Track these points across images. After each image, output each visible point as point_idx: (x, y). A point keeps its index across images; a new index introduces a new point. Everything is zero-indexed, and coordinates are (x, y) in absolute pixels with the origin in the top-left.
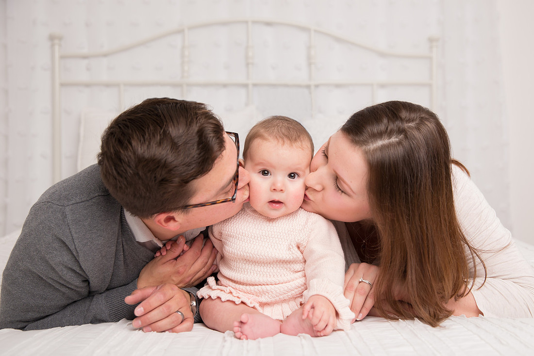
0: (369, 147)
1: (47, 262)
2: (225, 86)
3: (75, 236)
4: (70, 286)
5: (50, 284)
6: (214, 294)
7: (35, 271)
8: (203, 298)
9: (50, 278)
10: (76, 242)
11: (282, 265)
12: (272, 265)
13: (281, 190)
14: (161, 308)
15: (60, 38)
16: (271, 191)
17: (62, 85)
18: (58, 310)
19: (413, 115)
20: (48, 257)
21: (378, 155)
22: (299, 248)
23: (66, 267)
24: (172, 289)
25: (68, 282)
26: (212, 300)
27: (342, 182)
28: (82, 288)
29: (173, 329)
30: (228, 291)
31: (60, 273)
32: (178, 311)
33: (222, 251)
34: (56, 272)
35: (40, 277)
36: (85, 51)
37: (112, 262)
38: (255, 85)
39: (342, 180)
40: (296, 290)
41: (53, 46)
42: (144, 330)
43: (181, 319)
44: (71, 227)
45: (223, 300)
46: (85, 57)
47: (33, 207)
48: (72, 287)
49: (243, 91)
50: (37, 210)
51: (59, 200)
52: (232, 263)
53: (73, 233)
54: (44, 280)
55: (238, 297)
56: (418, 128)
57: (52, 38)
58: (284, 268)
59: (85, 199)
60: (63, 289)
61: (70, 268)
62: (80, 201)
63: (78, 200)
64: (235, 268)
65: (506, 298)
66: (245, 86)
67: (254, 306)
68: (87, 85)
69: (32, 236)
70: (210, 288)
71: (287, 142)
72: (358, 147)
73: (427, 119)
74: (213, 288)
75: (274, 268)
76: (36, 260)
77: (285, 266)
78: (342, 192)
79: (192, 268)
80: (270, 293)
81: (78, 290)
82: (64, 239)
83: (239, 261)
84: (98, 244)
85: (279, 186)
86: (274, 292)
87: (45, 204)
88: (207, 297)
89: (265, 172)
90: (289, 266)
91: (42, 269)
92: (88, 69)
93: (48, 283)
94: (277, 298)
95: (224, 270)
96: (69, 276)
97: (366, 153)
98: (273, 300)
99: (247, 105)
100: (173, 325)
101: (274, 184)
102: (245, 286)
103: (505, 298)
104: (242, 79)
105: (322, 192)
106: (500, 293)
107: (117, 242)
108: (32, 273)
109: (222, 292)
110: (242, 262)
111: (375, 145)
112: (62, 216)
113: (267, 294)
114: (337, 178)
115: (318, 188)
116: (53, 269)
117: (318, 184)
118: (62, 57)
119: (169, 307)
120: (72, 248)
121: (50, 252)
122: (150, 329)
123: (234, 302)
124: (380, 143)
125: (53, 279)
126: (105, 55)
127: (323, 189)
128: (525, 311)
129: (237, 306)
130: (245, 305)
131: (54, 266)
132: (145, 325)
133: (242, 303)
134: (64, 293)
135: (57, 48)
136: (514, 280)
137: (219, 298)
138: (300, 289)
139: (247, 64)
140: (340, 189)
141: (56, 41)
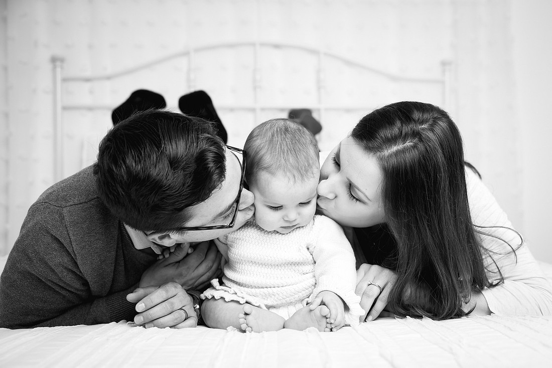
0: (383, 154)
1: (46, 263)
3: (72, 238)
4: (70, 289)
5: (49, 287)
6: (217, 294)
7: (33, 272)
8: (207, 298)
9: (49, 280)
10: (74, 244)
11: (290, 267)
12: (280, 267)
14: (164, 303)
15: (62, 60)
17: (65, 108)
18: (59, 314)
19: (426, 116)
20: (47, 258)
21: (394, 161)
22: (308, 249)
23: (66, 268)
24: (176, 287)
25: (68, 285)
26: (216, 300)
27: (356, 190)
28: (82, 291)
29: (176, 326)
30: (233, 292)
31: (60, 275)
32: (181, 309)
33: (227, 254)
34: (56, 274)
35: (39, 279)
36: (88, 74)
37: (113, 268)
39: (356, 188)
40: (303, 292)
41: (54, 68)
42: (146, 326)
43: (184, 316)
44: (68, 229)
45: (227, 300)
46: (87, 80)
47: (31, 208)
48: (73, 290)
50: (34, 210)
51: (57, 200)
52: (238, 266)
53: (71, 235)
54: (43, 282)
55: (242, 298)
56: (432, 129)
57: (54, 60)
58: (292, 270)
59: (84, 201)
60: (63, 292)
61: (70, 270)
62: (79, 202)
63: (76, 201)
64: (240, 270)
65: (518, 298)
66: (253, 110)
67: (260, 305)
68: (90, 109)
69: (30, 238)
70: (214, 288)
72: (372, 154)
73: (439, 119)
74: (217, 288)
75: (282, 270)
76: (35, 261)
77: (294, 267)
78: (357, 200)
79: (196, 271)
80: (277, 296)
81: (79, 293)
82: (62, 241)
83: (244, 263)
84: (96, 248)
86: (281, 295)
87: (42, 205)
88: (210, 297)
90: (297, 267)
91: (41, 271)
92: (91, 92)
93: (48, 285)
94: (284, 301)
95: (228, 273)
96: (68, 278)
97: (381, 159)
98: (279, 302)
100: (176, 321)
102: (250, 289)
103: (518, 300)
105: (334, 200)
106: (512, 294)
107: (117, 247)
108: (32, 275)
109: (227, 292)
110: (248, 264)
111: (389, 151)
112: (59, 217)
113: (273, 296)
114: (350, 184)
115: (331, 196)
116: (53, 271)
117: (331, 192)
118: (65, 80)
119: (172, 304)
120: (70, 250)
121: (50, 253)
122: (153, 325)
123: (238, 302)
124: (395, 148)
125: (52, 282)
126: (109, 78)
127: (336, 197)
128: (537, 313)
129: (241, 306)
130: (249, 305)
131: (53, 267)
132: (147, 321)
133: (247, 302)
134: (64, 297)
135: (58, 70)
136: (524, 281)
137: (222, 298)
138: (307, 291)
139: (255, 88)
140: (354, 198)
141: (58, 63)
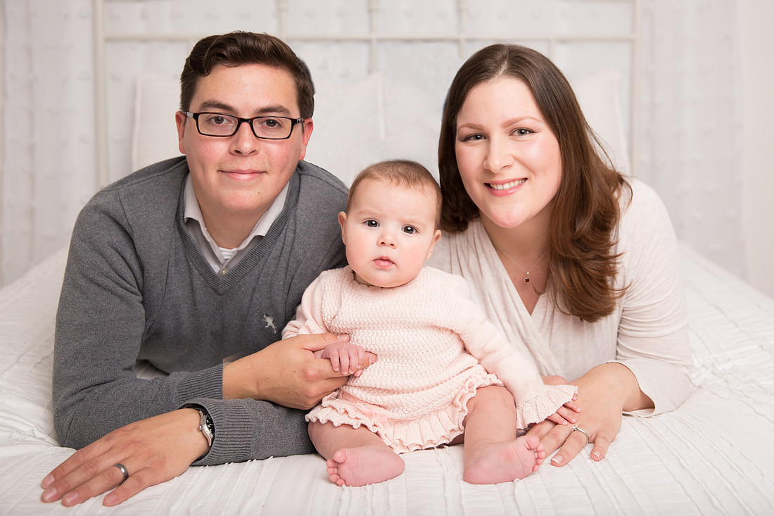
2: (338, 41)
6: (323, 417)
13: (392, 245)
16: (377, 245)
17: (109, 40)
26: (321, 425)
38: (381, 41)
45: (335, 424)
49: (364, 49)
55: (356, 418)
66: (368, 41)
68: (143, 40)
71: (402, 181)
85: (389, 239)
88: (314, 422)
89: (372, 223)
92: (144, 16)
99: (370, 71)
101: (382, 237)
104: (362, 32)
123: (351, 426)
129: (355, 432)
130: (366, 429)
133: (363, 425)
139: (370, 11)
